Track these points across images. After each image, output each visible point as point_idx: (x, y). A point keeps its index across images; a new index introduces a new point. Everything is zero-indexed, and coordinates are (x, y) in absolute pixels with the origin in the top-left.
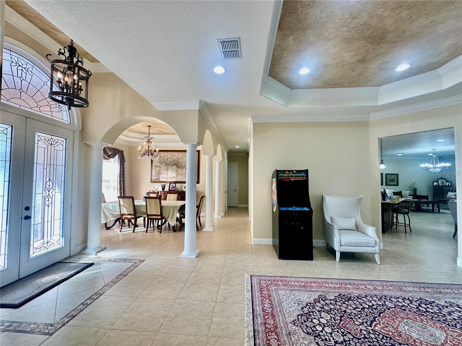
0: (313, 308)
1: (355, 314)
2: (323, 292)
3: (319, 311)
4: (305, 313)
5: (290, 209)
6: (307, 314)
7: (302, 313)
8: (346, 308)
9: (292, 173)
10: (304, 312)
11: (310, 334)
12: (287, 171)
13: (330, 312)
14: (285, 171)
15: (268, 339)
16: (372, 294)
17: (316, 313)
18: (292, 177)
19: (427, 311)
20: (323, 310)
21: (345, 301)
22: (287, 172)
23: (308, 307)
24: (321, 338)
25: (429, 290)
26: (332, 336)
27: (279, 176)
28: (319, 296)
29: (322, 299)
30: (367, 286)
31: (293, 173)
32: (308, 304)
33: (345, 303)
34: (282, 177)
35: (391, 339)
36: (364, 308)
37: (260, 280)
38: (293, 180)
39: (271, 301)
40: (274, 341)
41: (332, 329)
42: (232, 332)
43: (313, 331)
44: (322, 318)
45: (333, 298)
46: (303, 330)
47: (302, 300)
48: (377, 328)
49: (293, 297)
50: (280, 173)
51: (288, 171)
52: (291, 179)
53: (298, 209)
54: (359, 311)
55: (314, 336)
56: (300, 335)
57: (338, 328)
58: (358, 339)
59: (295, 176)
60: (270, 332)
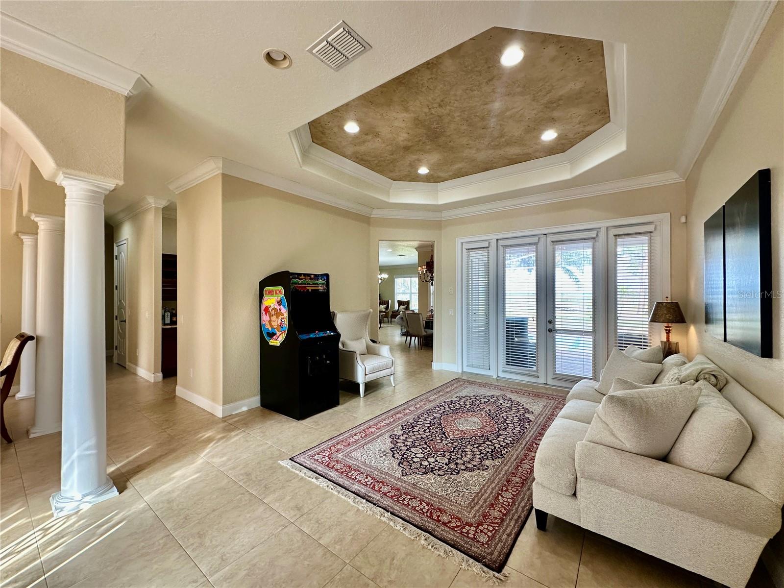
0: (400, 451)
1: (430, 435)
2: (388, 431)
3: (407, 450)
4: (401, 459)
5: (312, 336)
6: (402, 458)
7: (399, 461)
8: (419, 434)
9: (309, 278)
10: (398, 459)
11: (427, 473)
12: (302, 275)
13: (414, 445)
14: (300, 274)
15: (406, 505)
16: (420, 414)
17: (408, 453)
18: (309, 284)
19: (457, 409)
20: (408, 447)
21: (412, 429)
22: (302, 277)
23: (395, 452)
24: (436, 470)
25: (441, 393)
26: (439, 462)
27: (293, 283)
28: (390, 437)
29: (395, 438)
30: (410, 409)
31: (311, 279)
32: (392, 450)
33: (414, 431)
34: (296, 284)
35: (465, 439)
36: (428, 427)
37: (311, 457)
38: (310, 289)
39: (358, 471)
40: (413, 502)
41: (433, 457)
42: (366, 531)
43: (425, 468)
44: (417, 453)
45: (401, 432)
46: (418, 474)
47: (383, 450)
48: (451, 437)
49: (371, 452)
50: (293, 278)
51: (305, 275)
52: (308, 288)
53: (321, 334)
54: (430, 432)
55: (431, 472)
56: (422, 479)
57: (435, 454)
58: (453, 451)
59: (313, 284)
60: (399, 497)
